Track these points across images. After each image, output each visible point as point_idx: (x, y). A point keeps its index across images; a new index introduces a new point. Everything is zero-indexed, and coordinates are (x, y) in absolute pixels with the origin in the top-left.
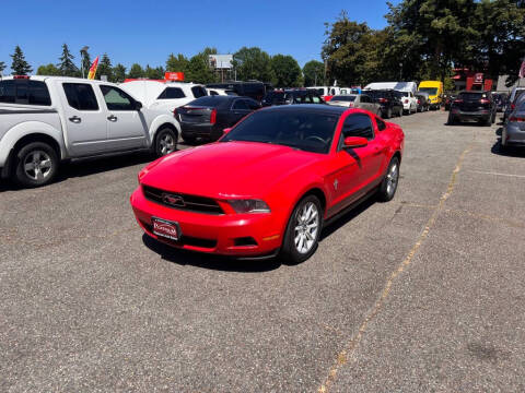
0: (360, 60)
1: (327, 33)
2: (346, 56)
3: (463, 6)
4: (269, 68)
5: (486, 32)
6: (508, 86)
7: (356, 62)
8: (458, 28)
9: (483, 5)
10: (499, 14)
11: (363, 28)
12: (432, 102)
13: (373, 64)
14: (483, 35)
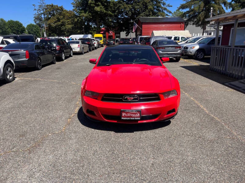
0: (63, 24)
1: (35, 10)
2: (56, 22)
3: (105, 2)
4: (7, 27)
5: (116, 14)
6: (127, 36)
7: (62, 25)
8: (105, 11)
9: (113, 2)
10: (120, 6)
11: (62, 9)
12: (101, 43)
13: (70, 26)
14: (114, 15)
